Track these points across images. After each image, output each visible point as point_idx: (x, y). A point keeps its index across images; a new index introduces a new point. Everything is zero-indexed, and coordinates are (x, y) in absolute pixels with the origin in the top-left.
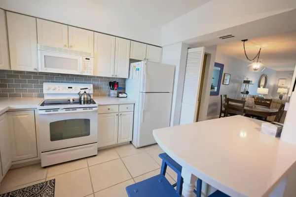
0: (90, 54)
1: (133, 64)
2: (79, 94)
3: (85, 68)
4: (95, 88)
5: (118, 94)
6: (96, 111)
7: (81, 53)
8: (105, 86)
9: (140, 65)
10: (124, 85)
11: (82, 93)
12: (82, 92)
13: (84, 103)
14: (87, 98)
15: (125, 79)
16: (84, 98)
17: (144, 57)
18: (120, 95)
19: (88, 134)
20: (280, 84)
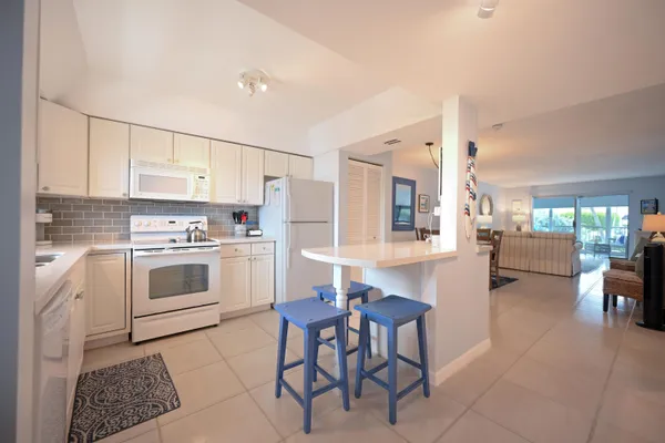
0: (205, 171)
1: (269, 183)
2: (187, 230)
3: (198, 190)
4: (210, 222)
5: (248, 231)
6: (218, 252)
7: (192, 170)
8: (226, 220)
9: (281, 184)
10: (257, 218)
11: (191, 229)
12: (192, 227)
13: (196, 241)
14: (200, 236)
15: (257, 208)
16: (196, 236)
17: (286, 173)
18: (252, 233)
19: (206, 290)
20: (514, 209)
